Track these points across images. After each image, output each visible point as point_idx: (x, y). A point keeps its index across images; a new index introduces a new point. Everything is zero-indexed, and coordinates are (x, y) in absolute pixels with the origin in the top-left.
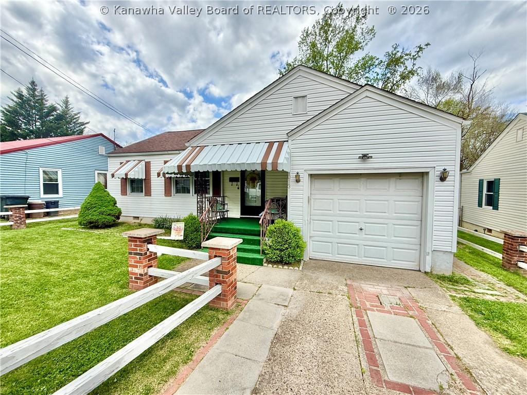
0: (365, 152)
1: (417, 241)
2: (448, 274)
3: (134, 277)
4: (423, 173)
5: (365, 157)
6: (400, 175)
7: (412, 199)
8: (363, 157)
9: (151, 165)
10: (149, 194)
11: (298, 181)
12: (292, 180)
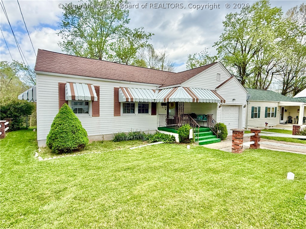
8: (233, 100)
9: (100, 89)
10: (97, 115)
11: (220, 107)
12: (218, 107)
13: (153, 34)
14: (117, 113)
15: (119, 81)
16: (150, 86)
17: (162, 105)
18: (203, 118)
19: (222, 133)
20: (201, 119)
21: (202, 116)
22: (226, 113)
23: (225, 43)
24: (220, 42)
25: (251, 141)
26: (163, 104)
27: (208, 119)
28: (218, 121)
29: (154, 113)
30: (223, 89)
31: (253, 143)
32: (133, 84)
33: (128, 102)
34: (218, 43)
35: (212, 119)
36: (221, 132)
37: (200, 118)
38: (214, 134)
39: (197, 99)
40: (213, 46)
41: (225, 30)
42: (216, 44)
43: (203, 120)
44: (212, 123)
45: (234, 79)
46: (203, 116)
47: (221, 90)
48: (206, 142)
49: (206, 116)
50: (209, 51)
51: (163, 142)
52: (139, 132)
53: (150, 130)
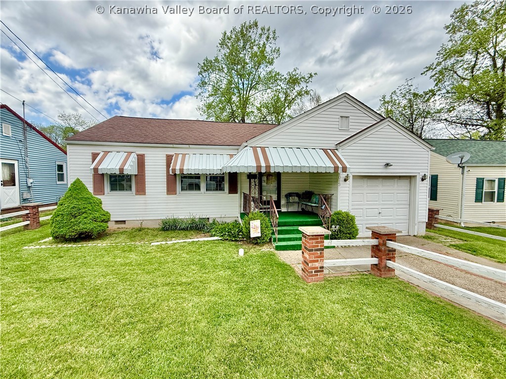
0: (388, 162)
1: (407, 217)
2: (424, 235)
3: (313, 271)
4: (410, 176)
5: (387, 165)
6: (400, 177)
7: (405, 192)
9: (146, 158)
10: (143, 193)
11: (346, 180)
12: (341, 180)
13: (315, 74)
14: (171, 190)
15: (171, 146)
16: (226, 149)
17: (248, 178)
22: (370, 192)
23: (449, 62)
24: (439, 64)
25: (372, 257)
26: (250, 176)
29: (233, 189)
31: (375, 261)
32: (194, 148)
33: (183, 174)
34: (434, 67)
35: (323, 204)
39: (268, 167)
40: (422, 74)
41: (451, 40)
42: (429, 68)
48: (293, 245)
50: (414, 82)
51: (219, 238)
52: (208, 218)
53: (227, 216)
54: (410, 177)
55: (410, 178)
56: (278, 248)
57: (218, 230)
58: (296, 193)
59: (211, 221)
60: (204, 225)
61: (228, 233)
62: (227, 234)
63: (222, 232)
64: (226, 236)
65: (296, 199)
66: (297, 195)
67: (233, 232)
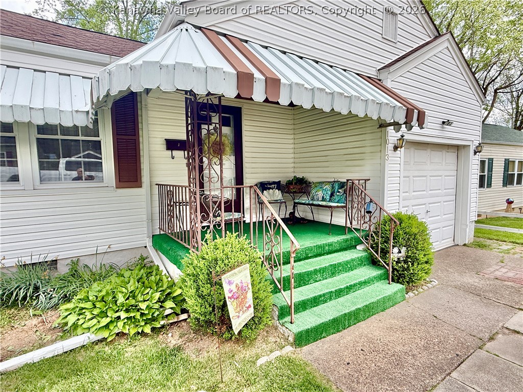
1: (453, 216)
5: (447, 122)
7: (453, 173)
8: (444, 123)
11: (396, 148)
12: (390, 147)
17: (168, 149)
18: (332, 195)
19: (410, 259)
20: (323, 199)
21: (328, 187)
22: (416, 173)
27: (349, 199)
28: (392, 206)
30: (408, 75)
35: (368, 200)
36: (407, 257)
37: (320, 194)
38: (374, 263)
39: (273, 83)
43: (330, 201)
44: (367, 216)
45: (446, 44)
46: (333, 187)
47: (401, 79)
49: (342, 185)
52: (54, 262)
53: (114, 248)
54: (458, 147)
55: (458, 149)
56: (303, 339)
57: (88, 305)
58: (274, 183)
59: (63, 269)
60: (37, 289)
61: (127, 311)
62: (123, 315)
63: (104, 314)
64: (120, 324)
65: (277, 194)
66: (278, 185)
67: (143, 306)
